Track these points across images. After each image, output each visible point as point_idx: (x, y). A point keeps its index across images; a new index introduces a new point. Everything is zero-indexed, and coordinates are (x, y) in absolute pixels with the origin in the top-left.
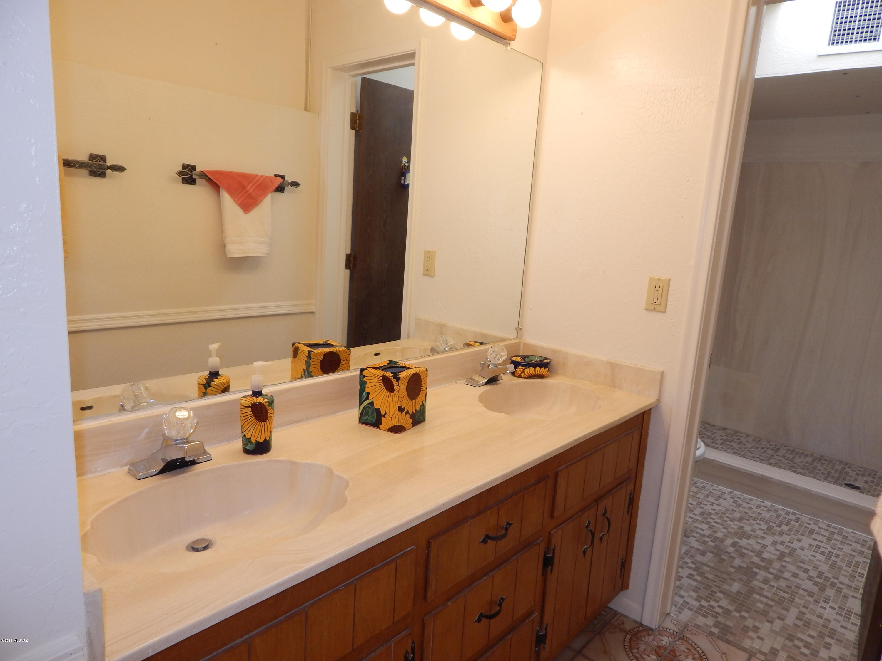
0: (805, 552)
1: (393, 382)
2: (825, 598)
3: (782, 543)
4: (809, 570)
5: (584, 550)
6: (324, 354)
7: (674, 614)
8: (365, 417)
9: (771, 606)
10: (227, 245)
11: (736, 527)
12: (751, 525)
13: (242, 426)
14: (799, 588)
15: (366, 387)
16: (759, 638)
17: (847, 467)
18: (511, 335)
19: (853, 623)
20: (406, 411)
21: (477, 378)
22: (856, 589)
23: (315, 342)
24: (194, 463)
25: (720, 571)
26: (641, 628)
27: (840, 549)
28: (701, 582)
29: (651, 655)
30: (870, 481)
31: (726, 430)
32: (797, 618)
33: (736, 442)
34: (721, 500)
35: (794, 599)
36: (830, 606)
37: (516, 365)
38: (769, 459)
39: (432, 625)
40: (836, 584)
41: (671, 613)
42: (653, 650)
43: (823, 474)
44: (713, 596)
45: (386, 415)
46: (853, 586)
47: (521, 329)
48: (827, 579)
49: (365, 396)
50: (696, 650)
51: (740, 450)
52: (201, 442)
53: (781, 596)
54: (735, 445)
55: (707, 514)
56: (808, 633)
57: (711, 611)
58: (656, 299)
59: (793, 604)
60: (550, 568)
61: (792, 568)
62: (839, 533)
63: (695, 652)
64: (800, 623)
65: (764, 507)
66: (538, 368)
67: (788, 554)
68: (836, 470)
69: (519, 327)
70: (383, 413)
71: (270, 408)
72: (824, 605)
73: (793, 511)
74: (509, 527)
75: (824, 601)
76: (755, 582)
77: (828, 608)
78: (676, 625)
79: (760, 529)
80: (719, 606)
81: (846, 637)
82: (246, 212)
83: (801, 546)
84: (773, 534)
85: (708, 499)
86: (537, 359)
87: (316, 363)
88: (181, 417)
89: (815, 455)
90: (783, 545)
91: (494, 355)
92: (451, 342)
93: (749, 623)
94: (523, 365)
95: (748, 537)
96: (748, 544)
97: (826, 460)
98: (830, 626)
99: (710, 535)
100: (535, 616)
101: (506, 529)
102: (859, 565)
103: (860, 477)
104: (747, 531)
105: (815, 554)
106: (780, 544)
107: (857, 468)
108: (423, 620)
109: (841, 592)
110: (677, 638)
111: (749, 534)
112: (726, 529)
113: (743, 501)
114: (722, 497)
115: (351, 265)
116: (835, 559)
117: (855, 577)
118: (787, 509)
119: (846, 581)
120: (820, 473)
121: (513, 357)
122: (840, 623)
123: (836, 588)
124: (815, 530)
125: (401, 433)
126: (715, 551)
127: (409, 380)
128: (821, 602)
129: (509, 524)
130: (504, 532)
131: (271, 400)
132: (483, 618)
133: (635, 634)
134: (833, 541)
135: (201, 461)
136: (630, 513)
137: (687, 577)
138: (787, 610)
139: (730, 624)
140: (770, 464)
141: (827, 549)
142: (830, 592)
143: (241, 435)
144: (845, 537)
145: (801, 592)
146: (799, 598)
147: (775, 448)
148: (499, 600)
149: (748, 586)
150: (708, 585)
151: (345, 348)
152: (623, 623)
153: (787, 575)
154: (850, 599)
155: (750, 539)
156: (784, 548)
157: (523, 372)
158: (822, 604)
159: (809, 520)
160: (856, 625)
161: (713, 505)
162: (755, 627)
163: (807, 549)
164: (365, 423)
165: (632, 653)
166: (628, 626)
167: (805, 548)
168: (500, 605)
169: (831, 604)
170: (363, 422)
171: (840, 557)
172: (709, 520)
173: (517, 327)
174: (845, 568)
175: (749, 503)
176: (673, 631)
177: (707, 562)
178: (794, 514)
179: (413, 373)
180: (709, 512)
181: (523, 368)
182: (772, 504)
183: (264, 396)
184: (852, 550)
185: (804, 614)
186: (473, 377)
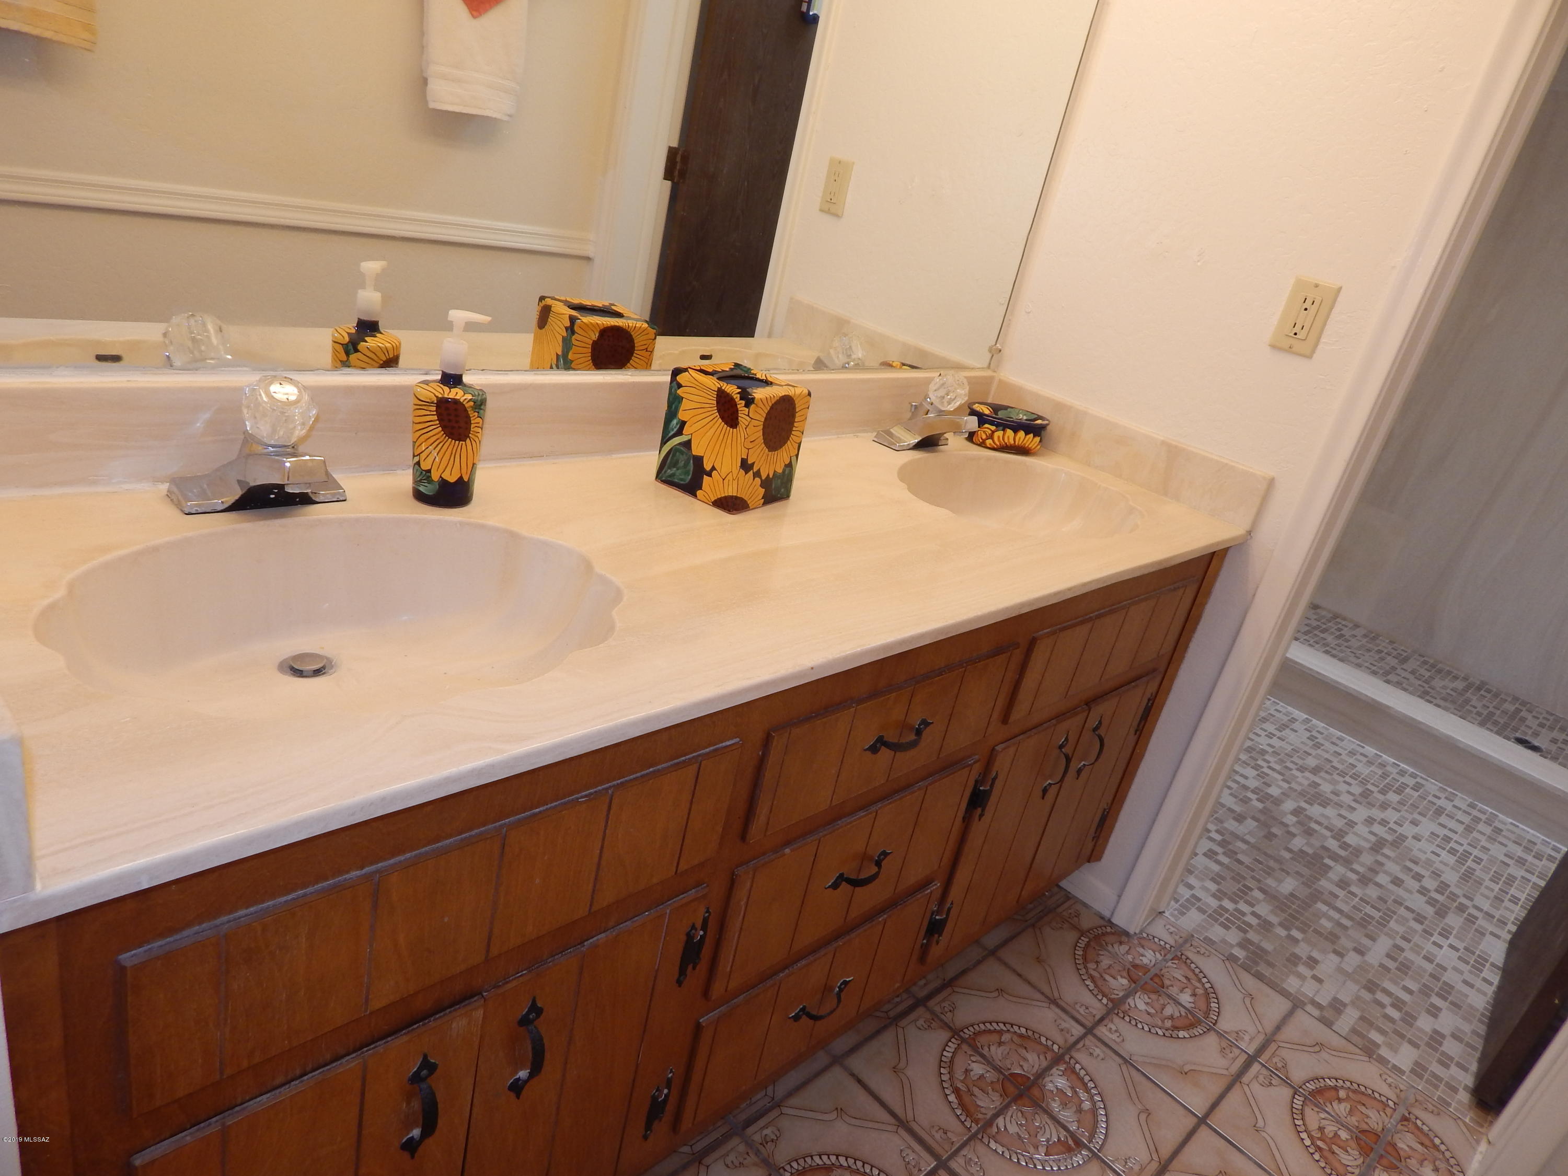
0: (1423, 844)
1: (738, 406)
2: (1443, 929)
3: (1384, 822)
4: (1423, 877)
5: (1046, 787)
6: (602, 328)
7: (1172, 915)
8: (669, 471)
9: (1346, 928)
10: (430, 80)
11: (1306, 783)
12: (1334, 782)
13: (415, 442)
14: (1401, 904)
15: (681, 409)
16: (1315, 977)
17: (1524, 709)
18: (977, 360)
19: (1485, 980)
20: (755, 470)
21: (898, 431)
22: (1502, 923)
23: (587, 302)
24: (305, 500)
25: (1266, 854)
26: (1109, 929)
27: (1485, 849)
28: (1228, 868)
29: (1119, 977)
30: (1561, 740)
31: (1318, 611)
32: (1388, 956)
33: (1332, 633)
34: (1288, 731)
35: (1388, 922)
36: (1450, 944)
37: (982, 420)
38: (1387, 673)
39: (748, 884)
40: (1467, 907)
41: (1166, 911)
42: (1124, 970)
43: (1479, 714)
44: (1246, 894)
45: (714, 473)
46: (1497, 917)
47: (1000, 351)
48: (1453, 897)
49: (675, 427)
50: (1200, 980)
51: (1338, 648)
52: (322, 458)
53: (1366, 913)
54: (1330, 639)
55: (1258, 752)
56: (1403, 983)
57: (1239, 919)
58: (1298, 327)
59: (1385, 930)
60: (979, 810)
61: (1393, 868)
62: (1488, 822)
63: (1198, 985)
64: (1391, 965)
65: (1361, 754)
66: (1021, 434)
67: (1392, 844)
68: (1505, 712)
69: (998, 345)
70: (708, 467)
71: (476, 414)
72: (1440, 941)
73: (1412, 770)
74: (925, 728)
75: (1440, 934)
76: (1324, 883)
77: (1445, 947)
78: (1171, 933)
79: (1349, 792)
80: (1254, 914)
81: (1469, 1001)
82: (475, 13)
83: (1416, 833)
84: (1371, 805)
85: (1264, 726)
86: (1021, 415)
87: (583, 345)
88: (284, 398)
89: (1471, 679)
90: (1385, 826)
91: (942, 392)
92: (859, 353)
93: (1302, 950)
94: (992, 423)
95: (1325, 803)
96: (1323, 815)
97: (1488, 691)
98: (1444, 979)
99: (1256, 788)
100: (934, 888)
101: (919, 732)
102: (1514, 882)
103: (1544, 731)
104: (1325, 792)
105: (1438, 850)
106: (1379, 823)
107: (1541, 714)
108: (733, 874)
109: (1474, 923)
110: (1169, 956)
111: (1328, 798)
112: (1288, 783)
113: (1327, 738)
114: (1291, 727)
115: (676, 173)
116: (1474, 866)
117: (1503, 901)
118: (1403, 765)
119: (1486, 906)
120: (1475, 712)
121: (975, 403)
122: (1462, 975)
123: (1465, 915)
124: (1446, 809)
125: (740, 513)
126: (1262, 818)
127: (772, 408)
128: (1436, 934)
129: (925, 723)
130: (913, 737)
131: (480, 398)
132: (844, 883)
133: (1097, 938)
134: (1475, 834)
135: (321, 499)
136: (1138, 733)
137: (1205, 854)
138: (1373, 940)
139: (1268, 946)
140: (1388, 682)
141: (1462, 845)
142: (1454, 920)
143: (411, 462)
144: (1498, 831)
145: (1402, 911)
146: (1396, 921)
147: (1402, 655)
148: (878, 854)
149: (1310, 887)
150: (1238, 874)
151: (647, 325)
152: (1078, 916)
153: (1382, 879)
154: (1489, 937)
155: (1329, 807)
156: (1386, 832)
157: (991, 437)
158: (1436, 938)
159: (1438, 790)
160: (1491, 984)
161: (1271, 738)
162: (1310, 958)
163: (1427, 840)
164: (669, 482)
165: (1086, 967)
166: (1086, 923)
167: (1423, 837)
168: (878, 864)
169: (1452, 940)
170: (664, 478)
171: (1483, 863)
172: (1260, 762)
173: (993, 346)
174: (1487, 883)
175: (1337, 745)
176: (1166, 943)
177: (1245, 835)
178: (1413, 776)
179: (781, 395)
180: (1262, 750)
181: (993, 428)
182: (1378, 753)
183: (466, 388)
184: (1506, 855)
185: (1402, 950)
186: (891, 430)
